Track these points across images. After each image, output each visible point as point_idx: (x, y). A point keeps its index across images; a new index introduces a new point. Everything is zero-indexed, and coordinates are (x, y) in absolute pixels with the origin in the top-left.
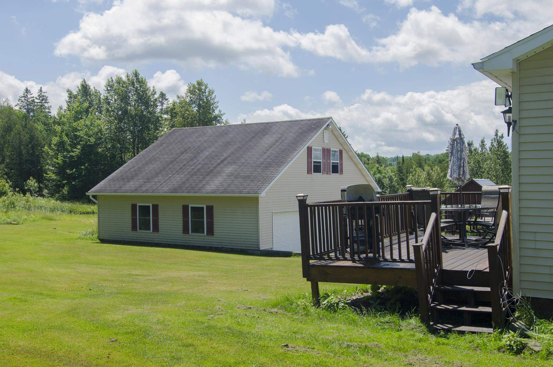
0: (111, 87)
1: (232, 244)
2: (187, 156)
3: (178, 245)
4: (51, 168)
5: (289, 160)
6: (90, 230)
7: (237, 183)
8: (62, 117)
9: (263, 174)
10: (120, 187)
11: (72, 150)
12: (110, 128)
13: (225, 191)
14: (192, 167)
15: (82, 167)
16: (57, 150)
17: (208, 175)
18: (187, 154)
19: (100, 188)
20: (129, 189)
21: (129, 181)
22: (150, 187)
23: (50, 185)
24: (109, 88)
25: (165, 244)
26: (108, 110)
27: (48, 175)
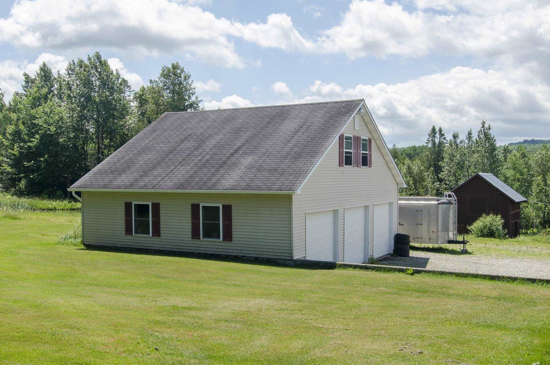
0: (72, 70)
1: (256, 253)
2: (190, 144)
3: (185, 252)
4: (5, 159)
5: (323, 149)
6: (71, 233)
7: (262, 178)
8: (18, 104)
9: (293, 166)
10: (110, 182)
11: (29, 140)
12: (72, 116)
13: (248, 187)
14: (199, 158)
15: (41, 159)
16: (12, 140)
17: (221, 167)
18: (189, 143)
19: (84, 183)
20: (122, 184)
21: (120, 174)
22: (148, 182)
23: (4, 179)
24: (70, 72)
25: (168, 251)
26: (69, 96)
27: (3, 167)
